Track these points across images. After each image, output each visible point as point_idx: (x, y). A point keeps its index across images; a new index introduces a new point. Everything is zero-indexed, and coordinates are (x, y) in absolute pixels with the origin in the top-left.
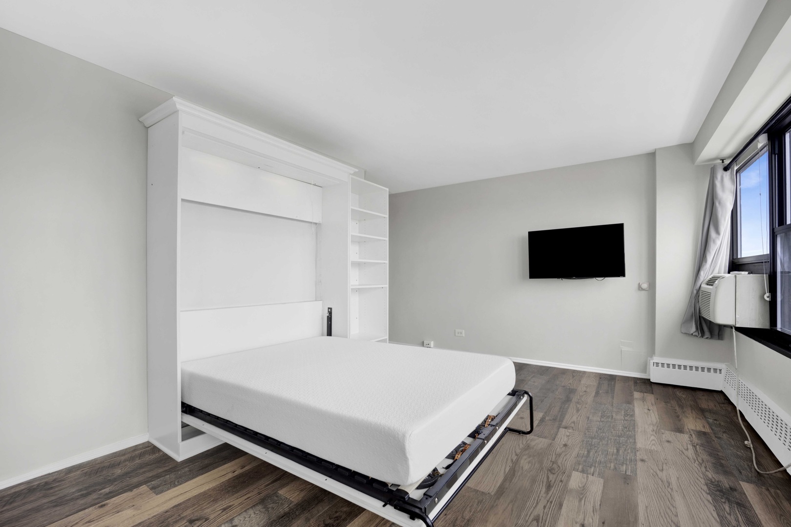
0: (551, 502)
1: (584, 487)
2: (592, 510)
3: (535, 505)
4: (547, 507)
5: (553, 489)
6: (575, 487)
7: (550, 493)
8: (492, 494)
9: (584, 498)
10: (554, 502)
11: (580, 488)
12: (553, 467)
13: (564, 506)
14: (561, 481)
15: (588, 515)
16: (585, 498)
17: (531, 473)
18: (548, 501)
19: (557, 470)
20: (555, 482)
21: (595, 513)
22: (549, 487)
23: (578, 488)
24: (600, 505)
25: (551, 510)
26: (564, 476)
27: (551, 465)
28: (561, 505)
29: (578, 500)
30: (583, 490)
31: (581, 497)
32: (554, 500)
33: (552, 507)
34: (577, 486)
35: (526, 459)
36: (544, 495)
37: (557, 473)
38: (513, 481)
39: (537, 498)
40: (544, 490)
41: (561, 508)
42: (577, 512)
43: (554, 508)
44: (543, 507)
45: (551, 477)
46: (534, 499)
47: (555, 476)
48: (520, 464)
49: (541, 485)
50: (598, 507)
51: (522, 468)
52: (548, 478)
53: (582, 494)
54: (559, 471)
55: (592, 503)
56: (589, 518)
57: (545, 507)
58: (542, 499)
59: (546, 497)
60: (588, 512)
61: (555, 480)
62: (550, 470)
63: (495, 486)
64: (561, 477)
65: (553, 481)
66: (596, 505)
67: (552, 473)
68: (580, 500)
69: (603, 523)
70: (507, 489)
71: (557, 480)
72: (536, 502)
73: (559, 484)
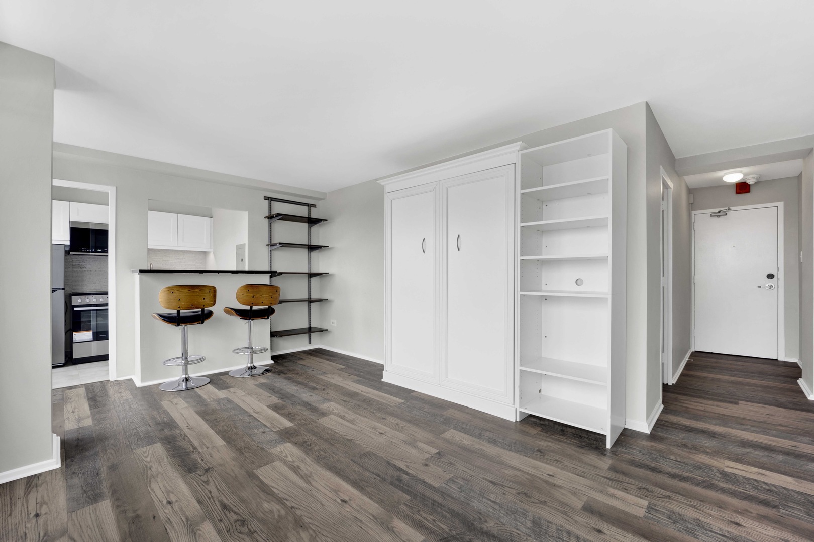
0: (209, 498)
1: (195, 534)
2: (171, 519)
3: (218, 487)
4: (208, 493)
5: (220, 508)
6: (203, 526)
7: (218, 505)
8: (255, 471)
9: (186, 523)
10: (208, 500)
11: (198, 530)
12: (246, 527)
13: (197, 504)
14: (221, 521)
15: (172, 513)
16: (185, 525)
17: (255, 505)
18: (212, 497)
19: (238, 527)
20: (225, 515)
21: (166, 519)
22: (224, 507)
23: (199, 528)
24: (166, 530)
25: (204, 494)
26: (224, 528)
27: (250, 527)
28: (199, 502)
29: (190, 517)
30: (193, 530)
31: (189, 523)
32: (209, 502)
33: (205, 495)
34: (201, 528)
35: (279, 512)
36: (220, 498)
37: (233, 524)
38: (257, 488)
39: (223, 492)
40: (226, 501)
41: (197, 501)
42: (182, 508)
43: (203, 497)
44: (211, 491)
45: (233, 517)
46: (223, 490)
47: (232, 521)
48: (275, 503)
49: (233, 503)
50: (168, 527)
51: (267, 502)
52: (235, 513)
53: (191, 525)
54: (234, 528)
55: (175, 525)
56: (170, 512)
57: (210, 492)
58: (218, 495)
59: (217, 498)
60: (173, 515)
61: (226, 516)
62: (244, 521)
63: (261, 475)
64: (226, 524)
65: (228, 515)
66: (170, 527)
67: (238, 520)
68: (187, 519)
69: (154, 517)
70: (252, 480)
71: (226, 519)
72: (220, 489)
73: (219, 516)
